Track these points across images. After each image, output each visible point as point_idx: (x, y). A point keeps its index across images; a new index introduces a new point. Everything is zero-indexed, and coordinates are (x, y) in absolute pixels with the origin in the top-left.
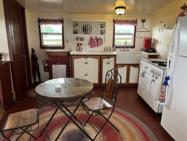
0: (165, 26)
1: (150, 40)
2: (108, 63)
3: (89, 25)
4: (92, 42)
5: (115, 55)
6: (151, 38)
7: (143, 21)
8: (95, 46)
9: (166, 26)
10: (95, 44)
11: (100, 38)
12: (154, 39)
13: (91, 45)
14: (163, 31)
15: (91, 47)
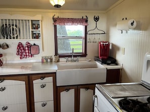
0: (132, 24)
1: (107, 46)
2: (43, 86)
3: (16, 26)
4: (21, 50)
5: (55, 73)
6: (109, 43)
7: (96, 19)
8: (26, 56)
9: (135, 24)
10: (26, 53)
11: (34, 45)
12: (113, 45)
13: (21, 55)
14: (127, 32)
15: (21, 58)
